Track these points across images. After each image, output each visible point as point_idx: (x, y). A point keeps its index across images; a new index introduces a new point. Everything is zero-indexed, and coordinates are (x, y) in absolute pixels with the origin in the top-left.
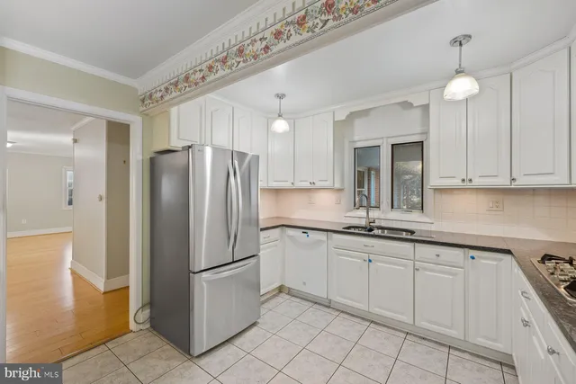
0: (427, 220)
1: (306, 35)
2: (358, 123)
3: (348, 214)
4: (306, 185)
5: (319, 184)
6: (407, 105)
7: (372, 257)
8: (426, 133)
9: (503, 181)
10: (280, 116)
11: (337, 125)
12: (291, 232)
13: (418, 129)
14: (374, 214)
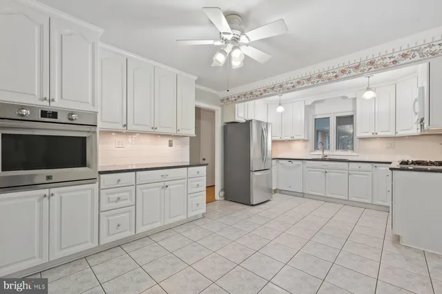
0: (356, 154)
1: (310, 84)
2: (317, 106)
3: (312, 153)
4: (289, 138)
5: (296, 138)
6: (344, 98)
7: (327, 170)
8: (355, 111)
9: (392, 133)
10: (280, 105)
11: (307, 107)
12: (281, 161)
13: (351, 109)
14: (326, 153)
